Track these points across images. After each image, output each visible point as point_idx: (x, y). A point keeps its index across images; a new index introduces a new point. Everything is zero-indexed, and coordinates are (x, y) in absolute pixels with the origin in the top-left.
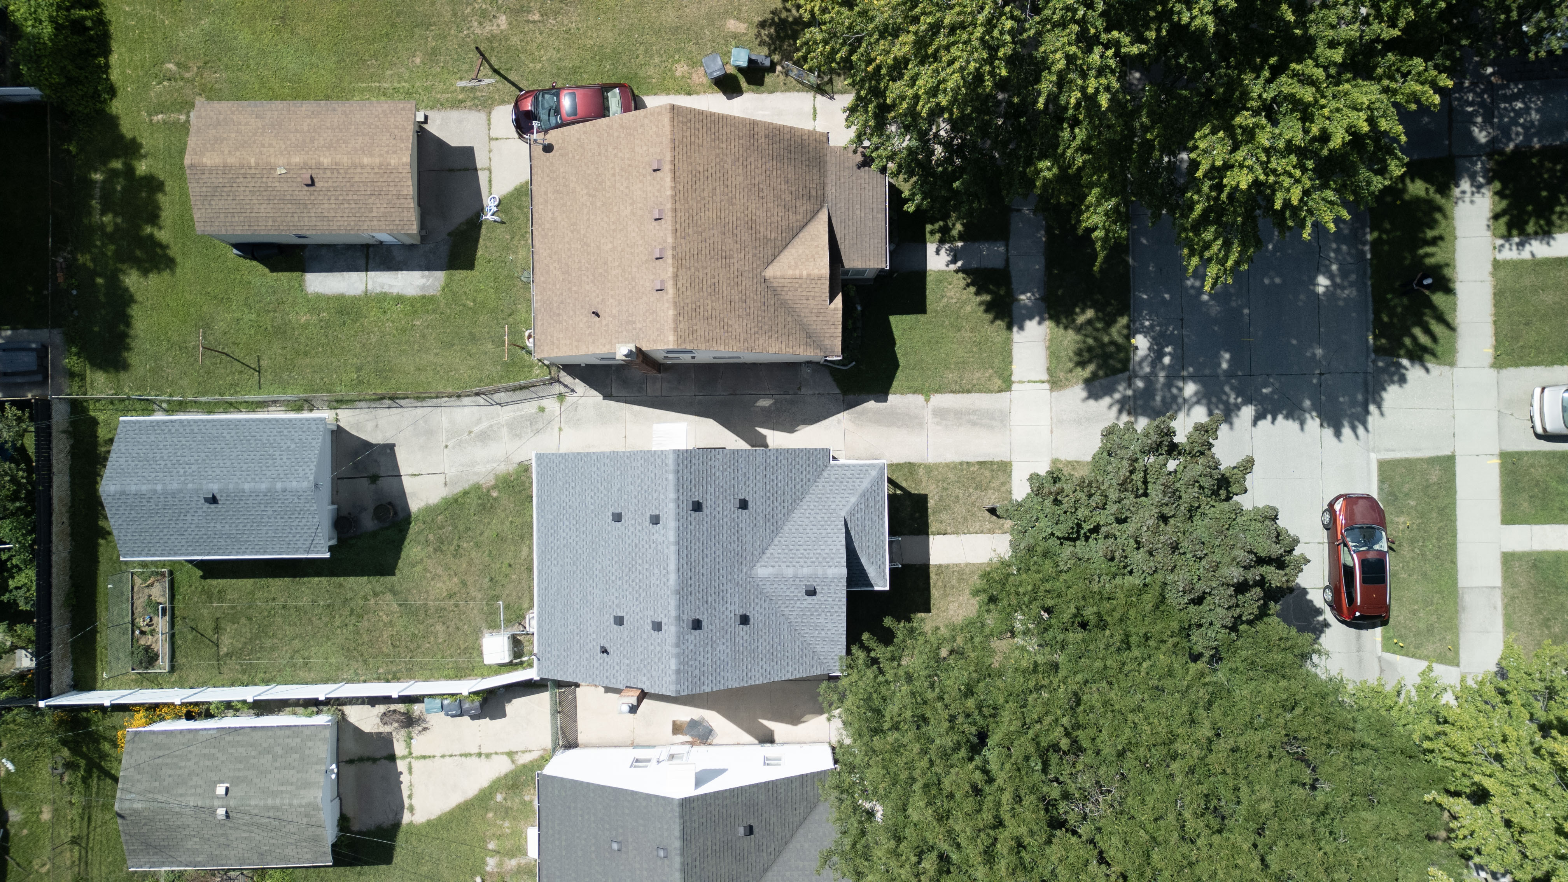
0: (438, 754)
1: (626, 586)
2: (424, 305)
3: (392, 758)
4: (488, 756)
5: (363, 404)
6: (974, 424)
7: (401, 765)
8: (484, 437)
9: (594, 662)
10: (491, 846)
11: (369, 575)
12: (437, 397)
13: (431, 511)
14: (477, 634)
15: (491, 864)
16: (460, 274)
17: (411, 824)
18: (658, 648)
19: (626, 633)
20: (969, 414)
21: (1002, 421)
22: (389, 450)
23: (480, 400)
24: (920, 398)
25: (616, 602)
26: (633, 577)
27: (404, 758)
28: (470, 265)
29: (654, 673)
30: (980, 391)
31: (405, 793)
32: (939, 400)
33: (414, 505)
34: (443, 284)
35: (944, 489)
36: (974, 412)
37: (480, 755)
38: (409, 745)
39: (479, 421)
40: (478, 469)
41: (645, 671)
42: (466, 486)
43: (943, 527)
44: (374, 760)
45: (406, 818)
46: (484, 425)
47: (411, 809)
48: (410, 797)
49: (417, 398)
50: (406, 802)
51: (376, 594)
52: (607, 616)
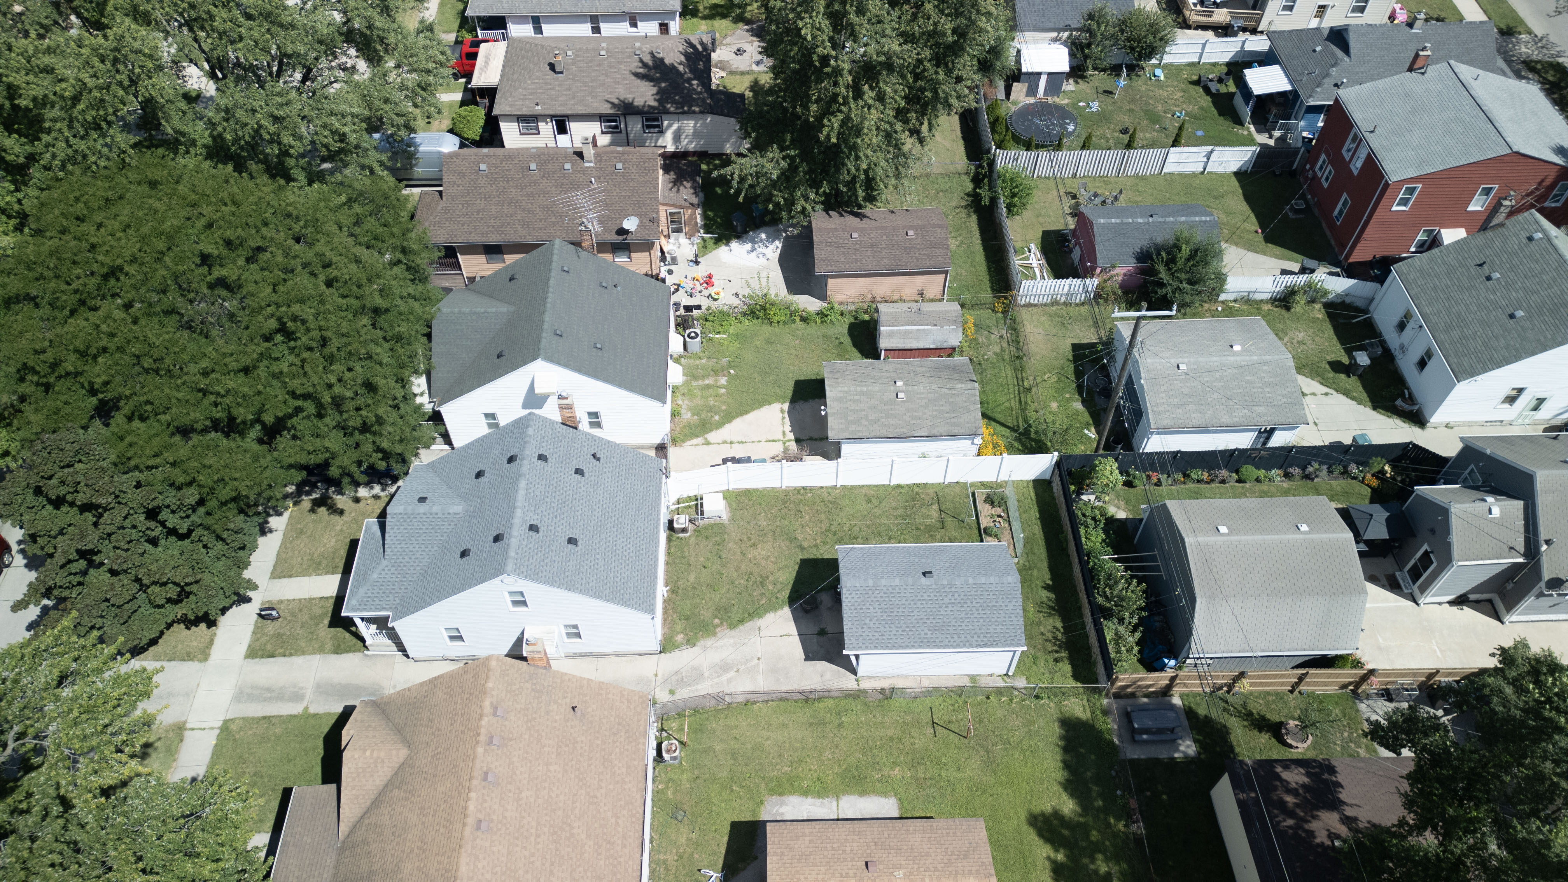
0: (763, 443)
2: (780, 786)
3: (798, 440)
4: (725, 442)
5: (835, 694)
6: (269, 690)
7: (791, 436)
8: (725, 667)
10: (723, 391)
11: (823, 559)
12: (767, 702)
13: (772, 608)
14: (732, 520)
15: (723, 381)
16: (746, 817)
17: (783, 403)
19: (574, 463)
20: (270, 698)
21: (242, 693)
22: (810, 656)
23: (728, 699)
24: (312, 710)
25: (581, 485)
27: (789, 441)
28: (736, 826)
30: (253, 719)
31: (787, 420)
32: (296, 709)
33: (786, 612)
34: (763, 808)
35: (312, 633)
36: (265, 700)
37: (731, 443)
38: (785, 446)
39: (729, 681)
40: (731, 641)
42: (741, 627)
43: (322, 603)
44: (811, 439)
45: (786, 406)
46: (725, 677)
47: (782, 411)
48: (784, 418)
49: (785, 699)
50: (786, 415)
51: (816, 546)
52: (591, 479)
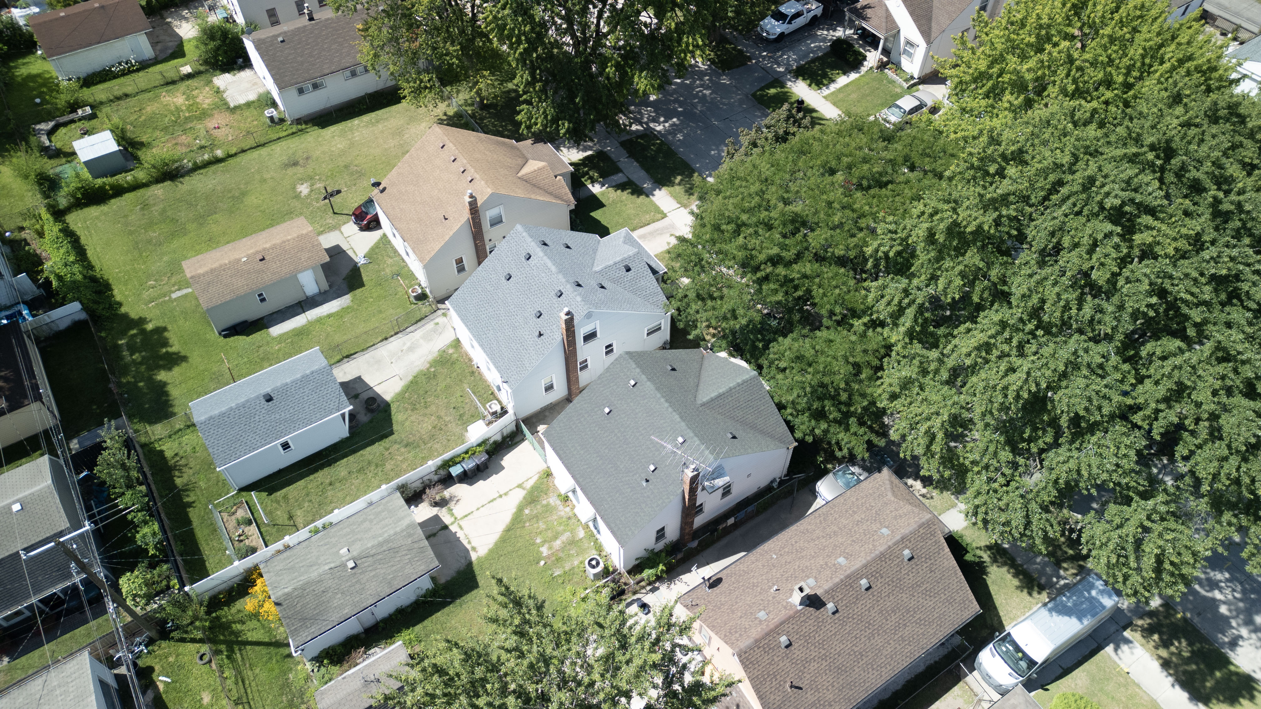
0: (474, 509)
1: (532, 298)
2: (344, 312)
3: (446, 527)
4: (506, 494)
6: (661, 234)
7: (453, 528)
8: (411, 349)
9: (538, 347)
10: (538, 541)
11: (378, 442)
12: (374, 345)
13: (400, 396)
15: (545, 551)
17: (479, 558)
18: (567, 302)
19: (546, 315)
20: (656, 232)
21: (673, 228)
22: (359, 379)
23: (399, 335)
25: (532, 310)
26: (533, 290)
27: (453, 523)
30: (653, 222)
31: (465, 542)
33: (388, 397)
34: (351, 299)
36: (657, 230)
38: (452, 515)
39: (404, 344)
40: (416, 365)
42: (414, 374)
44: (434, 535)
45: (474, 556)
46: (408, 344)
47: (474, 549)
48: (469, 542)
49: (363, 350)
50: (468, 547)
51: (387, 449)
52: (531, 322)
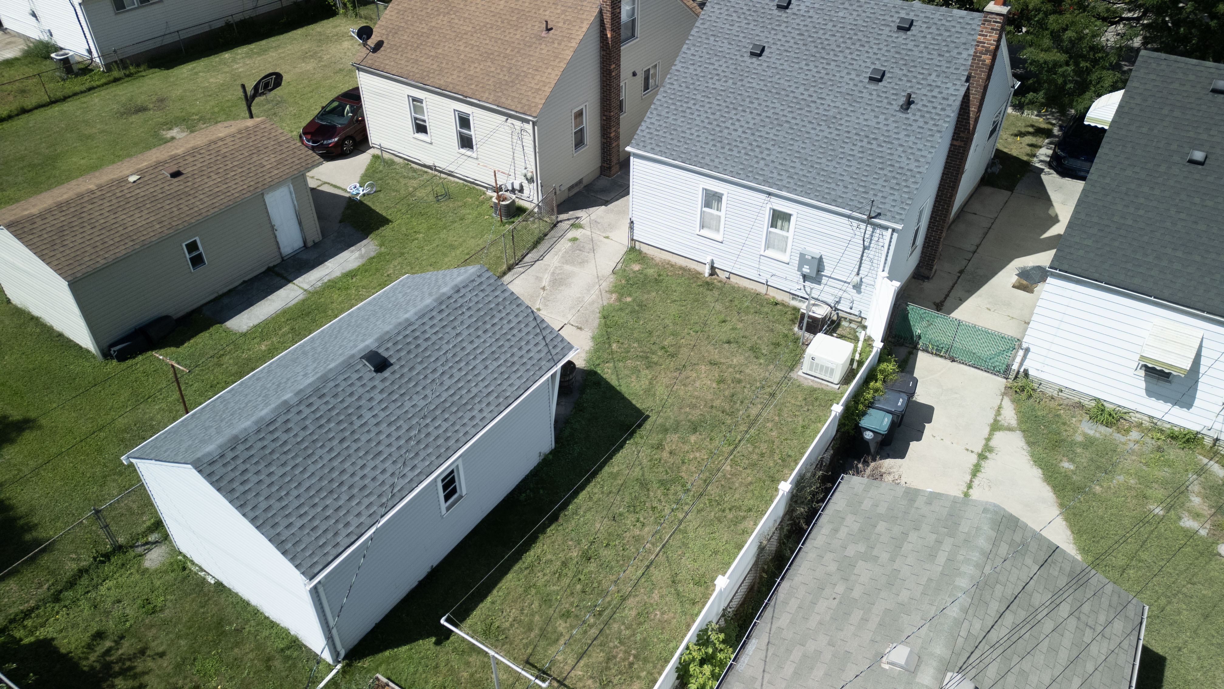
1: (841, 58)
4: (988, 449)
8: (558, 283)
9: (915, 126)
16: (385, 230)
18: (933, 29)
19: (896, 70)
23: (517, 270)
25: (853, 76)
26: (834, 47)
29: (963, 40)
34: (377, 243)
37: (982, 457)
39: (539, 279)
40: (588, 299)
41: (954, 53)
42: (598, 315)
46: (547, 277)
52: (865, 95)
